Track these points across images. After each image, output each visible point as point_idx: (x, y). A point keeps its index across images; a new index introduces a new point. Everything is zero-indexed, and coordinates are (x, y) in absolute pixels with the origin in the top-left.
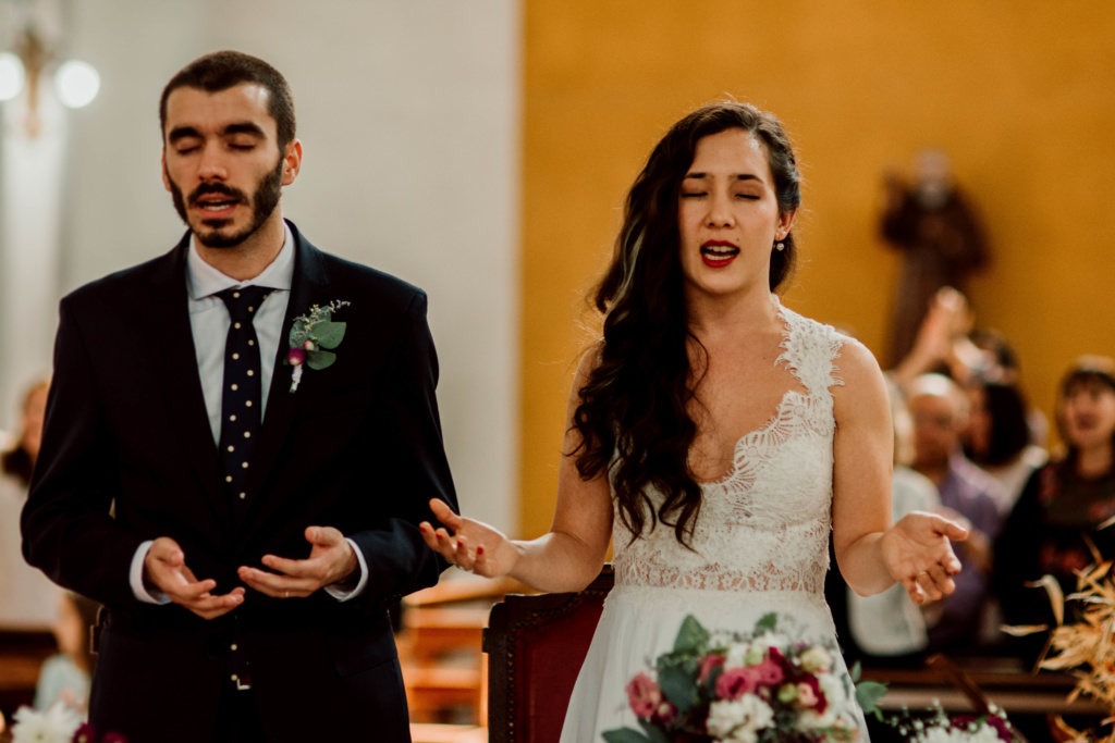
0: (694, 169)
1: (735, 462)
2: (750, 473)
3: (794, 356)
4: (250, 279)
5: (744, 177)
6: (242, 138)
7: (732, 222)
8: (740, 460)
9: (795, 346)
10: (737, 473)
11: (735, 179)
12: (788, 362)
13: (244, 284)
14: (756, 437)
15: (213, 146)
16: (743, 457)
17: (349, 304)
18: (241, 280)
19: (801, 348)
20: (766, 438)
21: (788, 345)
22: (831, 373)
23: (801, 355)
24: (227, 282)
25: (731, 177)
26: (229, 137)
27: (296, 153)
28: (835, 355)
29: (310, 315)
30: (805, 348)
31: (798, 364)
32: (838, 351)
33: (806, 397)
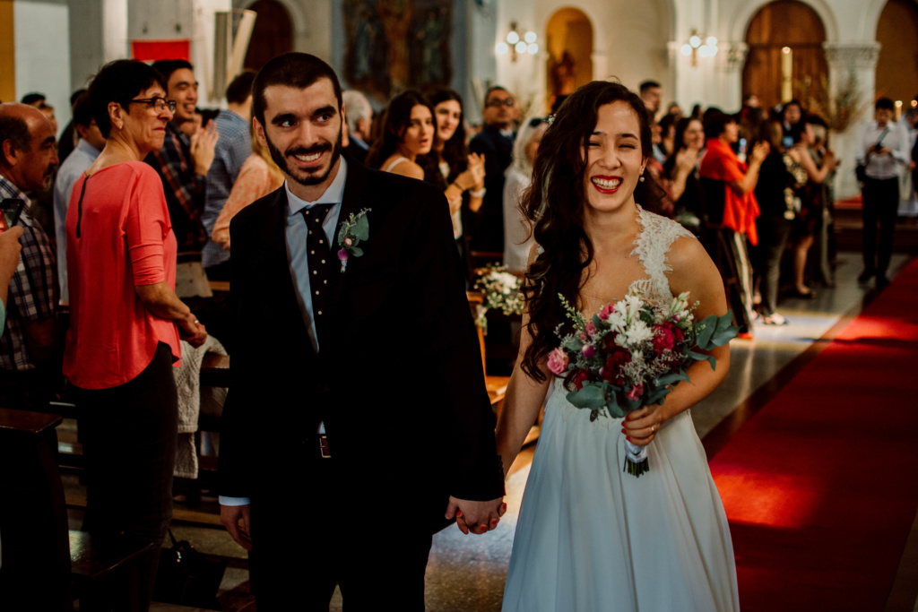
0: (597, 130)
3: (642, 250)
4: (316, 200)
5: (624, 136)
7: (618, 164)
9: (644, 242)
11: (619, 137)
12: (639, 255)
13: (313, 204)
17: (370, 210)
18: (310, 201)
19: (648, 244)
21: (639, 242)
22: (664, 263)
23: (647, 249)
24: (304, 204)
25: (617, 135)
26: (315, 118)
28: (667, 249)
29: (349, 221)
30: (651, 243)
31: (645, 257)
32: (670, 247)
33: (646, 281)
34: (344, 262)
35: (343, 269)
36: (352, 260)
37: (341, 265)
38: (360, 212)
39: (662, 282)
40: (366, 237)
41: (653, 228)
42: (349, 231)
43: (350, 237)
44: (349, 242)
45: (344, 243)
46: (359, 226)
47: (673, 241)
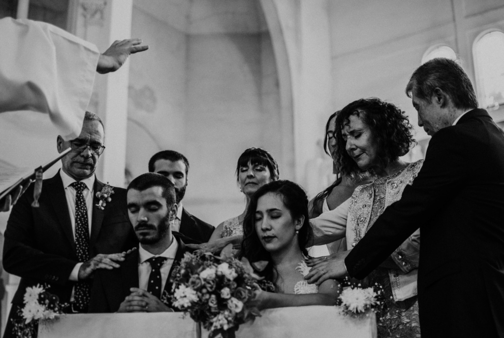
3: (303, 267)
5: (272, 210)
6: (153, 206)
11: (269, 211)
13: (157, 256)
15: (142, 210)
27: (175, 209)
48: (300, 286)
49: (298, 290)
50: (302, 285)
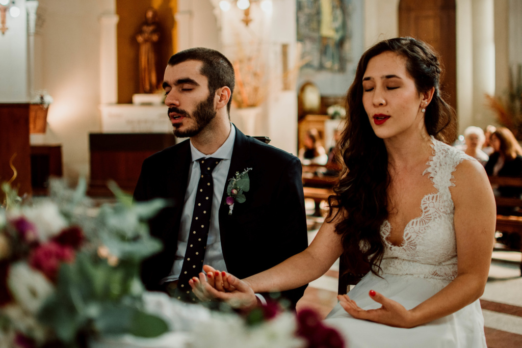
1: (404, 237)
2: (413, 242)
3: (433, 169)
4: (211, 154)
5: (389, 77)
7: (384, 102)
8: (406, 236)
9: (435, 164)
10: (407, 242)
11: (385, 79)
12: (429, 173)
13: (208, 157)
14: (413, 223)
16: (408, 234)
17: (251, 169)
18: (206, 155)
19: (438, 165)
20: (418, 222)
21: (431, 163)
22: (450, 180)
23: (437, 169)
24: (202, 156)
26: (181, 85)
28: (454, 170)
29: (235, 178)
30: (441, 165)
31: (435, 175)
32: (456, 168)
33: (435, 195)
34: (231, 207)
35: (231, 212)
36: (237, 205)
37: (229, 209)
38: (244, 171)
39: (447, 196)
40: (247, 189)
41: (442, 153)
42: (236, 185)
43: (236, 189)
44: (235, 191)
45: (232, 192)
46: (243, 182)
47: (458, 163)
48: (428, 202)
49: (426, 208)
50: (431, 200)
